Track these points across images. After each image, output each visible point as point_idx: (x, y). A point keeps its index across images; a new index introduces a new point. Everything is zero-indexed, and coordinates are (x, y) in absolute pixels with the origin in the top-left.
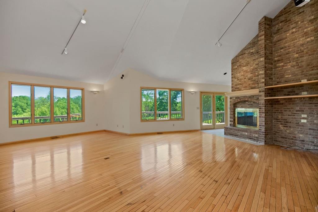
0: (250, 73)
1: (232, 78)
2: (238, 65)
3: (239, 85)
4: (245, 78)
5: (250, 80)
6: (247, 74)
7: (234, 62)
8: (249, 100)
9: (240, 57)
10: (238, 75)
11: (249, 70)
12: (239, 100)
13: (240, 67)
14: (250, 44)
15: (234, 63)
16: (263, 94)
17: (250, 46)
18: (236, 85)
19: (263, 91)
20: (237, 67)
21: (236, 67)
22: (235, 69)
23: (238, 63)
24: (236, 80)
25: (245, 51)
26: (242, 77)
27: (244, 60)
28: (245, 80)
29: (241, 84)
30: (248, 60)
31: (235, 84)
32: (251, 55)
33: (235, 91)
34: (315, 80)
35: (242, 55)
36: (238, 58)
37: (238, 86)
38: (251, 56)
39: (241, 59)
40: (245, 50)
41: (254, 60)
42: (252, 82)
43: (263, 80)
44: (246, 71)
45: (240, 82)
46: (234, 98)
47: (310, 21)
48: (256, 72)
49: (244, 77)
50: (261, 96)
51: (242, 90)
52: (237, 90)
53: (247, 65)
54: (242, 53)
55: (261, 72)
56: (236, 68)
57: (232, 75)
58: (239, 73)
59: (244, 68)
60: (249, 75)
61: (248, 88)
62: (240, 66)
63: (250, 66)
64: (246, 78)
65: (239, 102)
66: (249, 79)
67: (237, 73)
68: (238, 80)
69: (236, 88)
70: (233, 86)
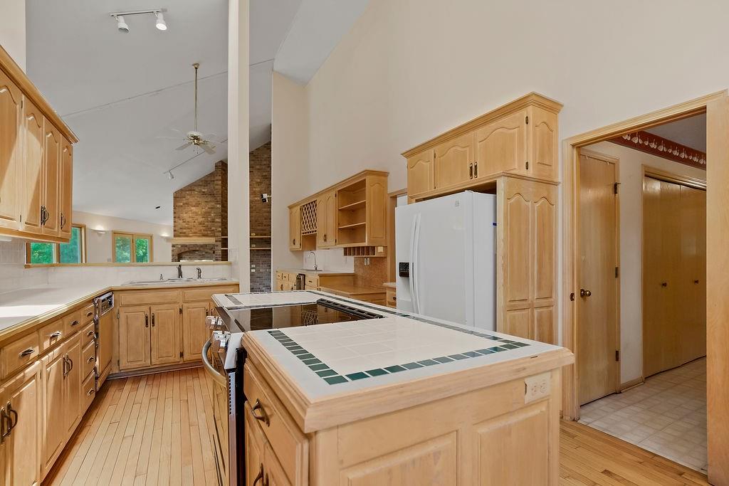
0: (201, 216)
1: (175, 217)
2: (185, 202)
3: (185, 229)
5: (201, 226)
6: (197, 217)
7: (178, 196)
8: (201, 249)
9: (187, 192)
10: (185, 215)
11: (200, 213)
12: (187, 250)
13: (186, 205)
14: (200, 180)
16: (220, 244)
17: (201, 184)
18: (181, 229)
19: (220, 241)
20: (183, 204)
21: (181, 204)
22: (179, 206)
23: (183, 199)
24: (181, 221)
25: (195, 188)
26: (191, 219)
27: (193, 198)
28: (195, 224)
29: (188, 229)
30: (199, 199)
31: (178, 226)
32: (203, 194)
33: (179, 236)
34: (261, 235)
35: (191, 190)
36: (184, 193)
37: (184, 231)
38: (202, 196)
39: (188, 195)
40: (195, 186)
41: (206, 202)
42: (204, 228)
43: (220, 229)
44: (196, 213)
45: (186, 226)
46: (179, 246)
47: (257, 183)
48: (209, 216)
49: (193, 220)
50: (217, 246)
51: (190, 237)
52: (184, 236)
53: (197, 205)
54: (190, 188)
55: (217, 220)
56: (182, 206)
57: (174, 213)
58: (186, 213)
59: (194, 209)
60: (201, 219)
61: (198, 235)
63: (201, 208)
64: (196, 221)
65: (186, 252)
66: (200, 224)
67: (183, 213)
68: (184, 222)
69: (181, 233)
70: (177, 229)
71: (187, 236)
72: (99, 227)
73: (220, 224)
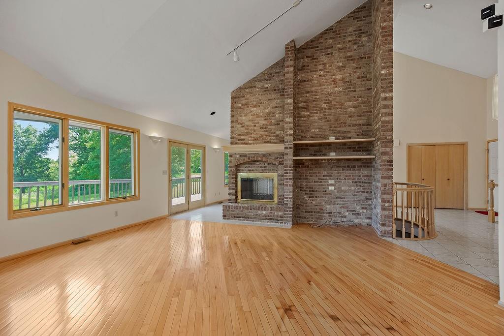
0: (263, 119)
1: (232, 122)
2: (244, 102)
3: (243, 135)
4: (255, 126)
5: (263, 130)
6: (258, 119)
7: (236, 96)
8: (264, 159)
9: (247, 90)
10: (244, 118)
11: (262, 114)
12: (247, 160)
13: (246, 106)
14: (263, 73)
15: (236, 98)
16: (290, 151)
17: (263, 78)
18: (239, 135)
19: (290, 148)
20: (242, 105)
21: (240, 105)
22: (237, 108)
23: (242, 99)
24: (239, 126)
25: (256, 83)
26: (251, 123)
27: (254, 97)
28: (255, 128)
29: (248, 134)
30: (260, 98)
31: (237, 132)
32: (265, 91)
33: (236, 144)
35: (251, 87)
36: (243, 91)
37: (243, 137)
38: (265, 93)
39: (248, 93)
40: (257, 81)
41: (269, 100)
42: (266, 133)
43: (292, 132)
44: (258, 115)
45: (245, 131)
46: (238, 156)
47: (339, 67)
48: (273, 118)
49: (253, 123)
50: (286, 154)
51: (250, 144)
52: (242, 144)
53: (258, 105)
54: (250, 85)
55: (287, 120)
56: (240, 108)
57: (232, 116)
58: (245, 116)
59: (254, 110)
60: (262, 122)
61: (259, 141)
62: (246, 104)
63: (263, 108)
64: (257, 125)
65: (245, 163)
66: (262, 128)
67: (241, 116)
68: (242, 127)
69: (239, 140)
70: (234, 135)
71: (246, 143)
72: (154, 134)
73: (292, 125)
